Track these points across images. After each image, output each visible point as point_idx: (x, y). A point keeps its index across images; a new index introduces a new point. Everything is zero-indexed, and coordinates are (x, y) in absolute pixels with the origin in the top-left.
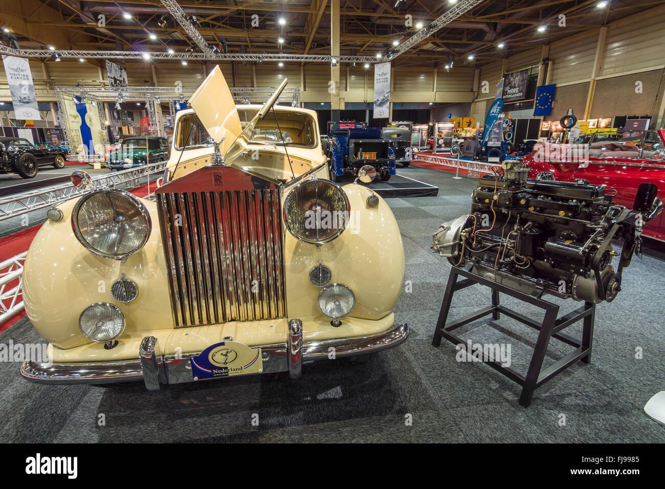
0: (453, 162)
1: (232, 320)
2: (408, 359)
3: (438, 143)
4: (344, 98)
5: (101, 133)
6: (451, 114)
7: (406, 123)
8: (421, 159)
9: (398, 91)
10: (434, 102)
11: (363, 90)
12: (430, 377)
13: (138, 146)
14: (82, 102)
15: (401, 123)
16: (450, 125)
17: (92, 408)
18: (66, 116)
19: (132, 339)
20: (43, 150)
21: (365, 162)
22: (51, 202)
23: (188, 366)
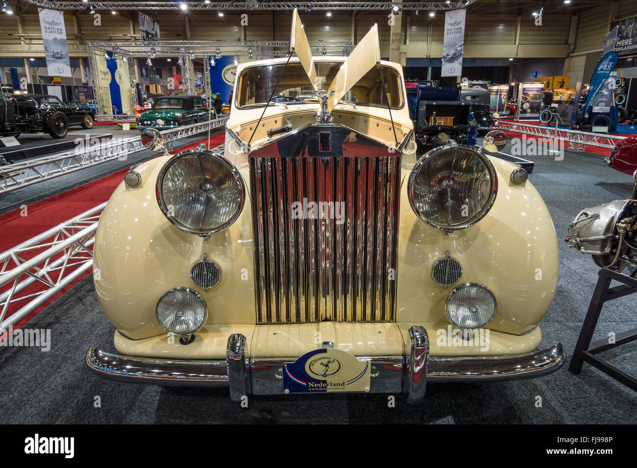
0: (548, 131)
1: (326, 320)
2: (539, 388)
3: (522, 108)
4: (405, 53)
5: (130, 91)
6: (536, 73)
7: (482, 83)
8: (502, 127)
9: (469, 44)
10: (515, 57)
11: (426, 43)
12: (577, 417)
13: (170, 106)
14: (113, 58)
15: (475, 82)
16: (539, 86)
17: (150, 410)
18: (96, 73)
19: (210, 334)
20: (73, 109)
21: (440, 128)
22: (85, 165)
23: (279, 374)
